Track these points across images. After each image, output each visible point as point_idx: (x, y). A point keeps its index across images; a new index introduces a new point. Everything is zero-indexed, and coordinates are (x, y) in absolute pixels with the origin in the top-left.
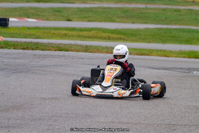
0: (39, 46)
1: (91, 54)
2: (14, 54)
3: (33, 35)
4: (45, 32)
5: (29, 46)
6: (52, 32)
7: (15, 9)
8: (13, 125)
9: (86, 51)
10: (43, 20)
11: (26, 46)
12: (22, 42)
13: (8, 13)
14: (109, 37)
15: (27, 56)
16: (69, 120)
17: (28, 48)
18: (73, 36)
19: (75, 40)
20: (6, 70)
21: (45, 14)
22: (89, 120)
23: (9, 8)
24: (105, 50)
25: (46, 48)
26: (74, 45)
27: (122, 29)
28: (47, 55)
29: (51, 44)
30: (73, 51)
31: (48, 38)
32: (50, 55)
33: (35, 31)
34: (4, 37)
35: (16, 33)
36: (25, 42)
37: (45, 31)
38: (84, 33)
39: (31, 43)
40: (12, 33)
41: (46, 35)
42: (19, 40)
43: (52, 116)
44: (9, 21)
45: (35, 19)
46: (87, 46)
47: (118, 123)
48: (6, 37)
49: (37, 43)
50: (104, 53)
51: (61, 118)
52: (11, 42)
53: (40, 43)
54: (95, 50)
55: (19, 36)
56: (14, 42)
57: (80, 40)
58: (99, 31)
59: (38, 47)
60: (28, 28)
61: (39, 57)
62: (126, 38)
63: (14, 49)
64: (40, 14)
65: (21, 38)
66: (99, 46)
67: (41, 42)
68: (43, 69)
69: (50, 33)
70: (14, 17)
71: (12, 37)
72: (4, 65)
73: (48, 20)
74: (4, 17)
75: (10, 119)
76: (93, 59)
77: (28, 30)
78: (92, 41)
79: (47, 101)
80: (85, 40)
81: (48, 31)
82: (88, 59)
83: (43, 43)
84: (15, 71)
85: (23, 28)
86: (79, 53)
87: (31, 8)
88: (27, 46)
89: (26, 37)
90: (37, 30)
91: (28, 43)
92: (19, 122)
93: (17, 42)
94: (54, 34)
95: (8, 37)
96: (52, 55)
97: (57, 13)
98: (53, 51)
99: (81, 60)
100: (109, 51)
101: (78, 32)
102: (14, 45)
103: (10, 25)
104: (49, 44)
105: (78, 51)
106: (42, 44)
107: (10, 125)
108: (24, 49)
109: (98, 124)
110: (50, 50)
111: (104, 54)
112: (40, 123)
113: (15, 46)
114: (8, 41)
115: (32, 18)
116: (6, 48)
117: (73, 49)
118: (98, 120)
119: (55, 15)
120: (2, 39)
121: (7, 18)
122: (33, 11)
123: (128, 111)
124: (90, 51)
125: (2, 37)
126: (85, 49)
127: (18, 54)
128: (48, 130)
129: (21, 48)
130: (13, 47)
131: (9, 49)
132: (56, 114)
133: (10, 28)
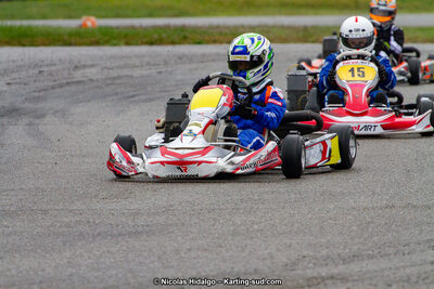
0: (187, 34)
2: (129, 57)
3: (170, 8)
5: (164, 35)
8: (147, 229)
9: (304, 40)
11: (156, 36)
12: (146, 28)
16: (283, 208)
17: (161, 39)
18: (268, 5)
19: (273, 14)
20: (115, 97)
22: (332, 206)
25: (207, 38)
26: (274, 27)
28: (211, 54)
29: (218, 27)
31: (205, 13)
34: (97, 17)
35: (127, 6)
36: (155, 28)
39: (167, 28)
40: (116, 7)
41: (201, 7)
42: (136, 22)
43: (242, 201)
46: (305, 28)
47: (404, 208)
48: (102, 17)
49: (183, 28)
51: (263, 204)
52: (117, 28)
53: (189, 26)
55: (135, 13)
56: (126, 28)
57: (286, 14)
63: (127, 44)
65: (139, 17)
67: (192, 24)
71: (117, 16)
78: (316, 14)
83: (196, 26)
84: (136, 98)
88: (159, 34)
89: (150, 15)
91: (160, 27)
92: (162, 219)
93: (133, 27)
94: (220, 3)
95: (107, 17)
98: (224, 45)
102: (126, 36)
104: (211, 27)
105: (285, 40)
106: (195, 29)
107: (140, 229)
108: (151, 43)
109: (355, 213)
110: (215, 42)
112: (214, 219)
113: (129, 37)
114: (112, 28)
116: (107, 42)
118: (353, 205)
120: (93, 23)
123: (424, 179)
124: (314, 38)
125: (93, 19)
126: (301, 34)
127: (137, 56)
128: (235, 234)
129: (145, 40)
130: (123, 41)
131: (115, 45)
132: (251, 196)
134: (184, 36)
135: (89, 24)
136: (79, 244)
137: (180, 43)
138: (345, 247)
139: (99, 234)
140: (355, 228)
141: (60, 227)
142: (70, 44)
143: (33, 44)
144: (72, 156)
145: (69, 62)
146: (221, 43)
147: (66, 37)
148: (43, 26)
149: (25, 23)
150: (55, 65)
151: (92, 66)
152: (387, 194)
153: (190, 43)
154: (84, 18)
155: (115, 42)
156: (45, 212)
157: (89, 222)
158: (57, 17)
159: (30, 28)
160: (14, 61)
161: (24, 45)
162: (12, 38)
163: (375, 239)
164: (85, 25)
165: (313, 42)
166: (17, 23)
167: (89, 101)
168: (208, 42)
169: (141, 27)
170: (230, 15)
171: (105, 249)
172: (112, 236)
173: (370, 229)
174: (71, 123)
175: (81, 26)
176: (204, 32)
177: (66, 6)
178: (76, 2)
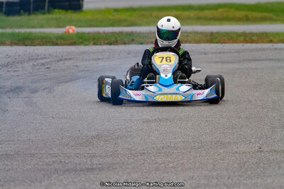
0: (134, 38)
1: (219, 46)
2: (94, 53)
3: (126, 20)
4: (143, 15)
5: (119, 38)
8: (100, 166)
9: (211, 42)
11: (113, 39)
12: (108, 33)
14: (247, 16)
16: (190, 152)
17: (117, 42)
18: (189, 18)
19: (192, 24)
20: (84, 79)
24: (242, 38)
25: (147, 40)
26: (190, 33)
27: (268, 3)
30: (190, 42)
31: (148, 24)
33: (127, 14)
34: (76, 26)
35: (96, 20)
36: (112, 33)
37: (143, 12)
38: (207, 13)
39: (121, 33)
40: (89, 20)
41: (145, 20)
42: (101, 30)
43: (163, 148)
46: (212, 34)
47: (269, 152)
48: (80, 27)
49: (132, 33)
50: (241, 42)
51: (176, 149)
52: (88, 33)
53: (136, 33)
54: (226, 39)
55: (102, 24)
56: (95, 33)
57: (201, 24)
58: (231, 8)
59: (133, 40)
60: (116, 10)
62: (275, 18)
63: (94, 44)
65: (105, 26)
66: (231, 33)
67: (138, 31)
69: (151, 15)
71: (90, 26)
72: (80, 71)
75: (93, 156)
76: (224, 53)
77: (116, 13)
78: (221, 24)
79: (153, 125)
80: (208, 24)
81: (147, 13)
82: (216, 53)
83: (140, 32)
85: (108, 10)
86: (200, 45)
88: (116, 38)
89: (112, 25)
90: (131, 13)
91: (117, 33)
92: (109, 160)
93: (99, 33)
95: (83, 26)
99: (204, 56)
100: (248, 39)
101: (196, 12)
102: (94, 39)
103: (86, 6)
105: (198, 42)
106: (139, 34)
107: (94, 166)
108: (110, 44)
109: (237, 155)
111: (240, 45)
112: (144, 160)
113: (96, 40)
114: (85, 33)
116: (81, 43)
117: (189, 39)
118: (236, 150)
120: (73, 31)
124: (217, 40)
125: (74, 28)
126: (209, 38)
127: (101, 52)
128: (157, 170)
129: (106, 42)
130: (92, 43)
131: (87, 45)
132: (169, 144)
133: (85, 12)
135: (71, 31)
136: (54, 176)
137: (129, 44)
138: (229, 178)
139: (68, 170)
140: (236, 165)
141: (43, 165)
142: (57, 45)
143: (32, 44)
144: (53, 118)
145: (56, 57)
147: (55, 40)
148: (40, 32)
149: (28, 30)
150: (46, 58)
151: (71, 59)
152: (259, 143)
153: (135, 44)
154: (68, 27)
155: (86, 43)
156: (33, 155)
157: (61, 162)
158: (50, 27)
159: (31, 33)
160: (19, 56)
161: (26, 45)
162: (19, 40)
163: (249, 173)
164: (68, 31)
165: (217, 43)
166: (23, 30)
167: (67, 82)
168: (148, 43)
169: (104, 33)
171: (71, 180)
172: (76, 171)
173: (246, 166)
174: (54, 97)
175: (65, 32)
176: (146, 37)
177: (56, 19)
178: (63, 17)
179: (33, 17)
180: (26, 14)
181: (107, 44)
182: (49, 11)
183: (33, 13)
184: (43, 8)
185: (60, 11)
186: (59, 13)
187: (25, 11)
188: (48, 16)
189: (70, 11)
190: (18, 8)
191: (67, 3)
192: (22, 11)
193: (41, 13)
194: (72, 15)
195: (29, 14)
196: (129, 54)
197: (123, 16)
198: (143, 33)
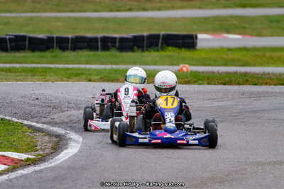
0: (249, 79)
2: (208, 93)
3: (239, 60)
4: (256, 55)
5: (233, 79)
6: (268, 54)
7: (206, 20)
10: (252, 35)
11: (227, 79)
12: (222, 73)
13: (195, 27)
15: (230, 96)
17: (231, 82)
21: (255, 26)
23: (196, 18)
25: (261, 81)
28: (263, 92)
29: (269, 74)
31: (261, 64)
32: (267, 92)
33: (241, 53)
34: (190, 65)
35: (210, 59)
36: (227, 73)
37: (257, 53)
39: (236, 73)
40: (203, 58)
41: (258, 60)
42: (215, 69)
44: (196, 38)
45: (240, 34)
48: (193, 65)
49: (246, 74)
52: (203, 72)
53: (250, 73)
55: (216, 63)
56: (208, 73)
59: (247, 81)
60: (230, 50)
61: (251, 95)
63: (208, 84)
64: (247, 26)
65: (218, 65)
67: (252, 71)
68: (257, 115)
69: (264, 56)
70: (206, 32)
71: (204, 65)
72: (194, 111)
73: (260, 35)
74: (190, 33)
77: (229, 53)
79: (268, 168)
81: (260, 53)
83: (254, 73)
85: (222, 49)
87: (232, 17)
88: (230, 78)
89: (225, 65)
90: (245, 53)
91: (231, 73)
93: (213, 73)
94: (271, 57)
95: (197, 65)
96: (272, 93)
97: (274, 24)
98: (272, 86)
102: (208, 79)
103: (200, 45)
104: (264, 74)
106: (254, 75)
108: (225, 84)
110: (266, 84)
113: (210, 79)
114: (199, 72)
115: (235, 33)
116: (195, 82)
119: (271, 27)
120: (187, 69)
121: (194, 34)
122: (235, 22)
125: (187, 66)
127: (215, 92)
129: (220, 82)
130: (206, 82)
131: (201, 84)
133: (199, 50)
134: (246, 79)
135: (185, 69)
137: (243, 84)
146: (270, 85)
148: (154, 70)
153: (249, 85)
154: (181, 65)
155: (201, 82)
164: (182, 70)
168: (261, 85)
169: (218, 72)
170: (277, 66)
175: (179, 71)
176: (260, 78)
177: (170, 57)
178: (177, 55)
179: (146, 53)
180: (140, 51)
181: (221, 84)
182: (163, 49)
183: (147, 50)
184: (157, 45)
185: (174, 48)
186: (173, 50)
187: (138, 47)
188: (162, 53)
189: (183, 49)
190: (132, 44)
191: (181, 41)
192: (135, 47)
193: (154, 50)
194: (185, 53)
195: (143, 51)
196: (243, 94)
197: (236, 55)
198: (257, 74)
